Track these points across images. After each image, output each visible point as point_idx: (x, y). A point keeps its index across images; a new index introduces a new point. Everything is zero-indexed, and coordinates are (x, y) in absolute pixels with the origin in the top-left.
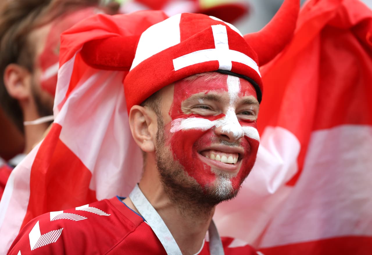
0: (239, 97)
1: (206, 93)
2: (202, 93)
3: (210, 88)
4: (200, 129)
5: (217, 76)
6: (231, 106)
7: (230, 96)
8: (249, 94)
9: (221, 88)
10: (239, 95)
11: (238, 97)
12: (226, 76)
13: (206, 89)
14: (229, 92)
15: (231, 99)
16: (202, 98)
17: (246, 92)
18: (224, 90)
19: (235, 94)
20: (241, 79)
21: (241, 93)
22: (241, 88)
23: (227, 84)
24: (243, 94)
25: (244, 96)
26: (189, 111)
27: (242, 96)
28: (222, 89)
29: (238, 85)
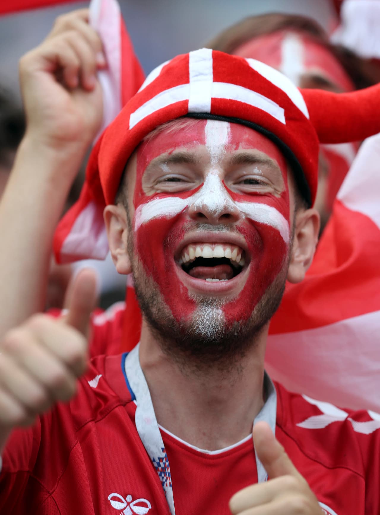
0: (227, 151)
1: (170, 153)
2: (164, 155)
3: (176, 145)
4: (163, 217)
5: (188, 123)
6: (213, 167)
7: (210, 151)
8: (247, 147)
9: (193, 141)
10: (227, 148)
11: (225, 152)
12: (205, 122)
13: (171, 147)
14: (207, 145)
15: (213, 156)
16: (164, 162)
17: (240, 144)
18: (199, 143)
19: (218, 148)
20: (234, 125)
21: (231, 145)
22: (230, 138)
23: (205, 133)
24: (235, 147)
25: (236, 149)
26: (152, 188)
27: (234, 149)
28: (195, 142)
29: (227, 133)
